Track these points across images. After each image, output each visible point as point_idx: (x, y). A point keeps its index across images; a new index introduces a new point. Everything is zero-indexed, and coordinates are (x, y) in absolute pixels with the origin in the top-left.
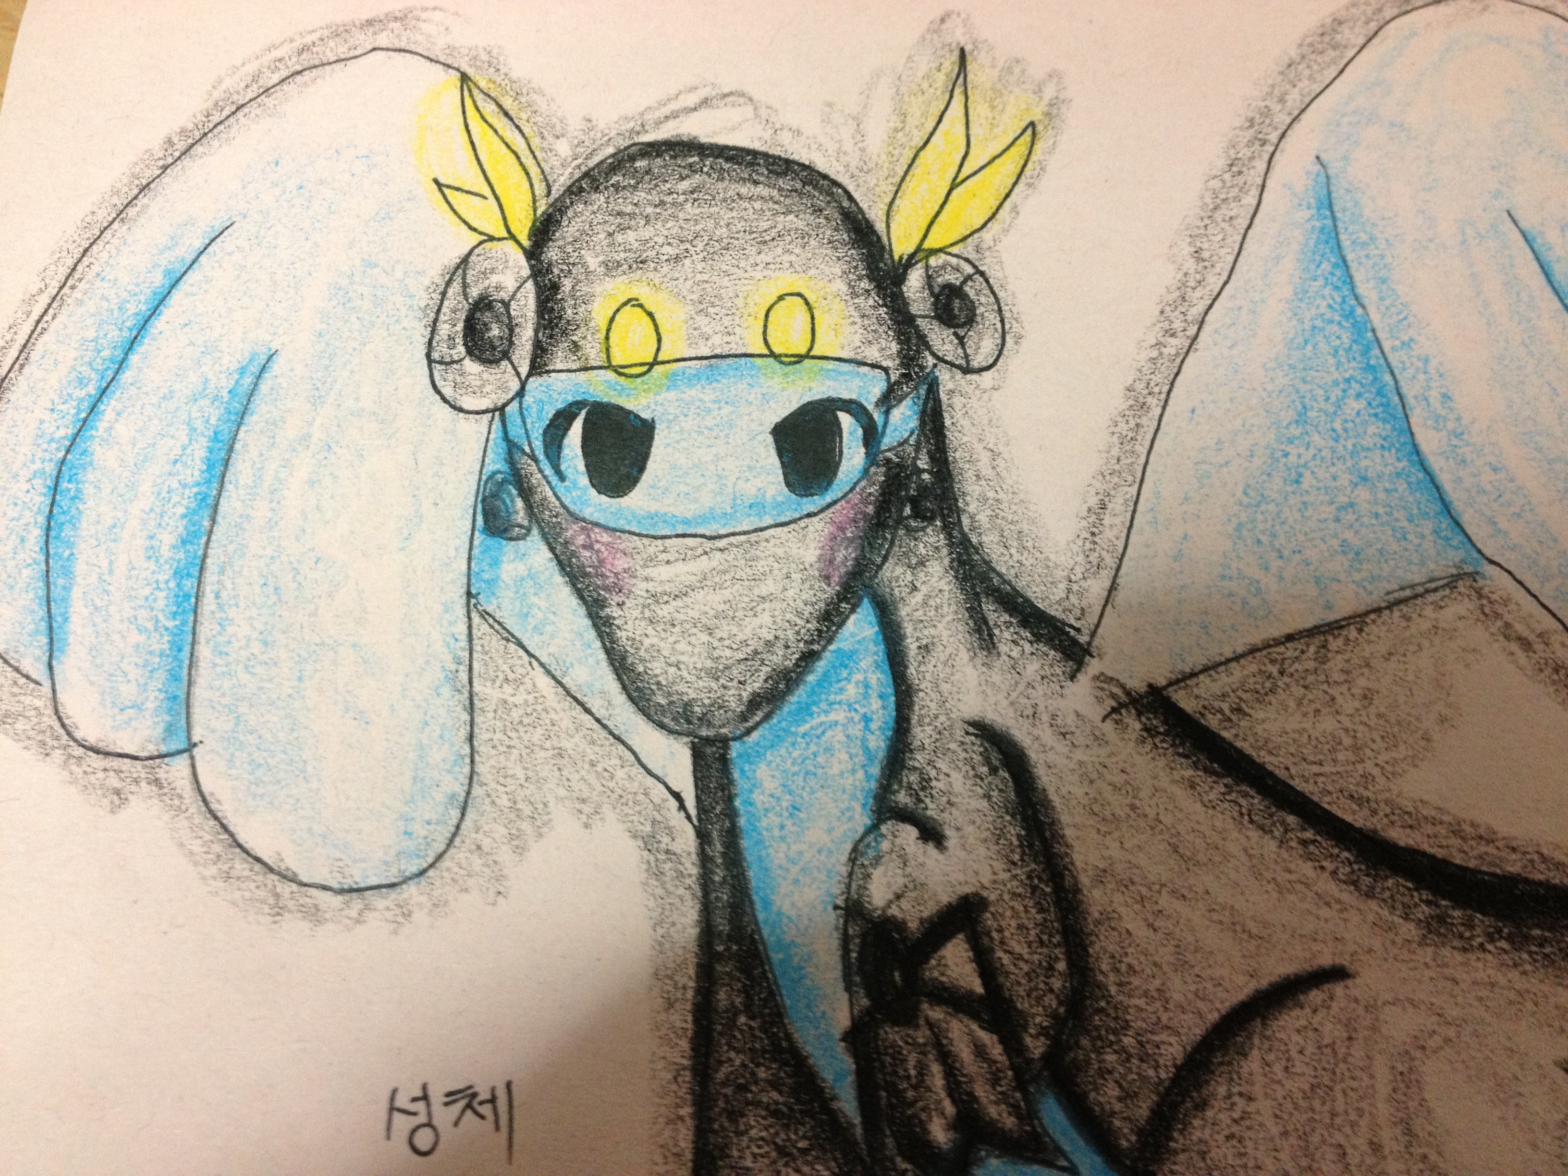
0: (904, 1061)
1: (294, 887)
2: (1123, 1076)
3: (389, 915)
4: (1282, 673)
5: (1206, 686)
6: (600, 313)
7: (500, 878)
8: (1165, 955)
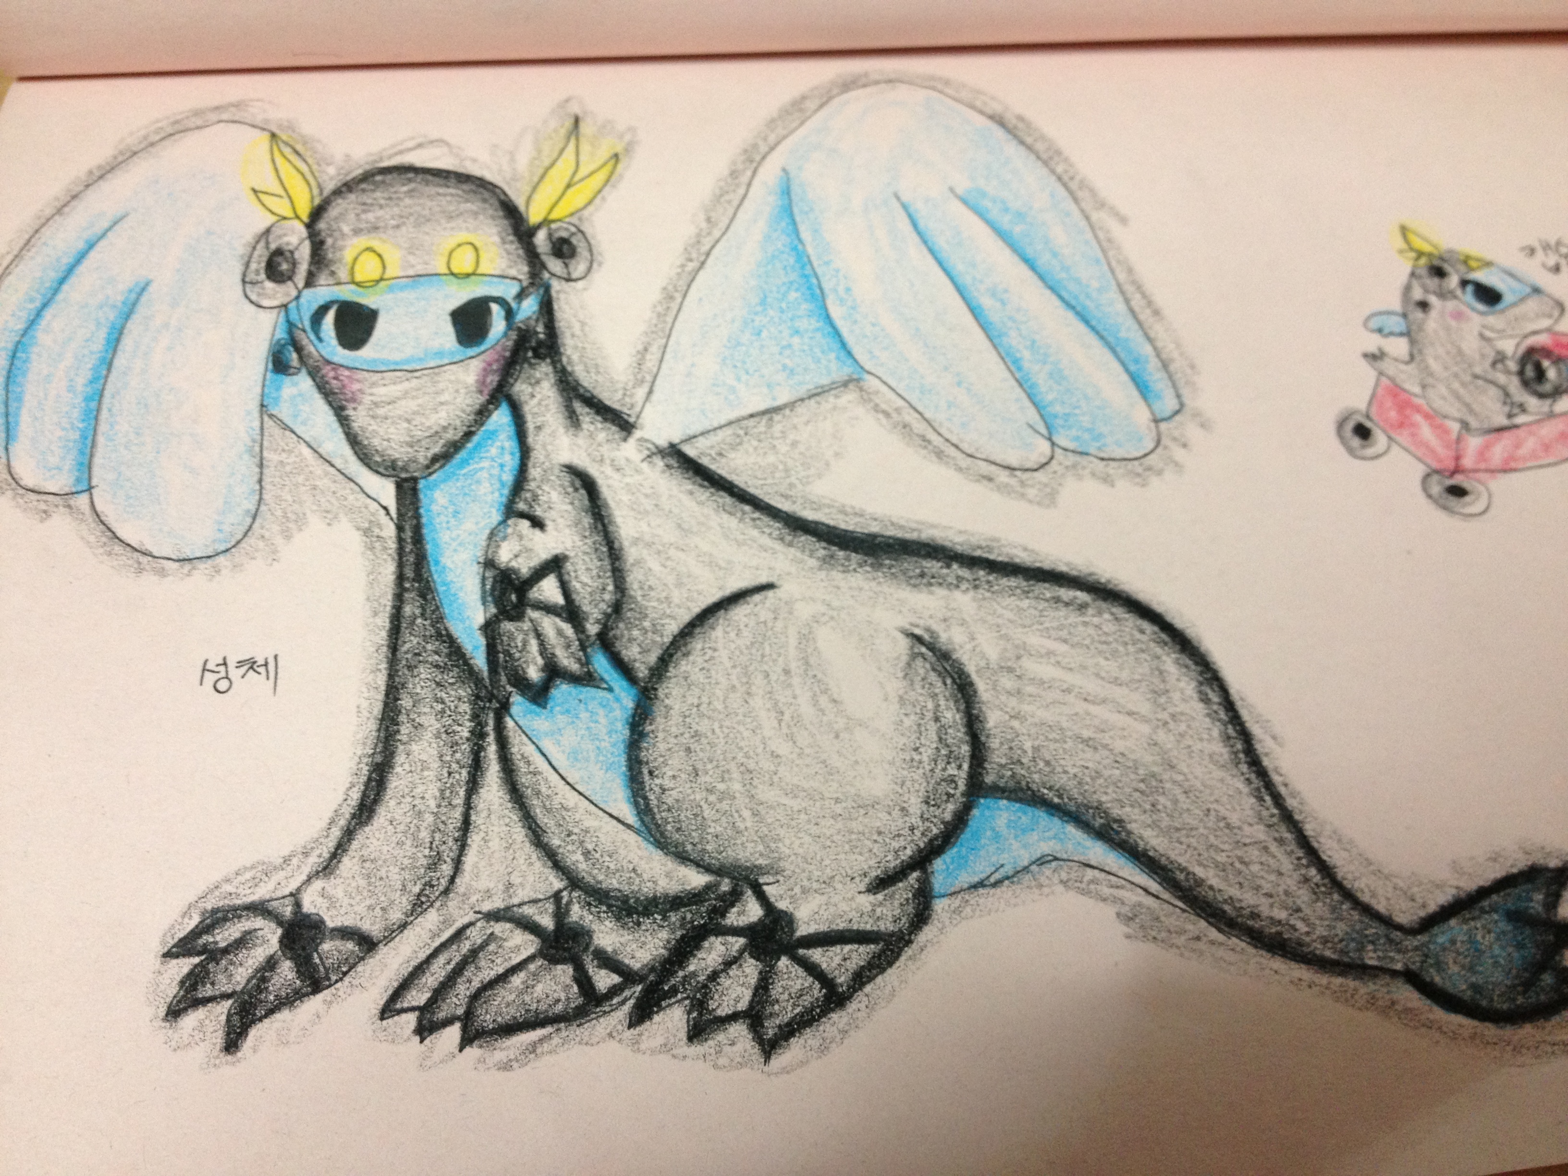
0: (514, 639)
1: (150, 558)
2: (643, 642)
3: (207, 572)
4: (746, 434)
5: (702, 443)
6: (348, 255)
7: (275, 552)
8: (671, 580)
